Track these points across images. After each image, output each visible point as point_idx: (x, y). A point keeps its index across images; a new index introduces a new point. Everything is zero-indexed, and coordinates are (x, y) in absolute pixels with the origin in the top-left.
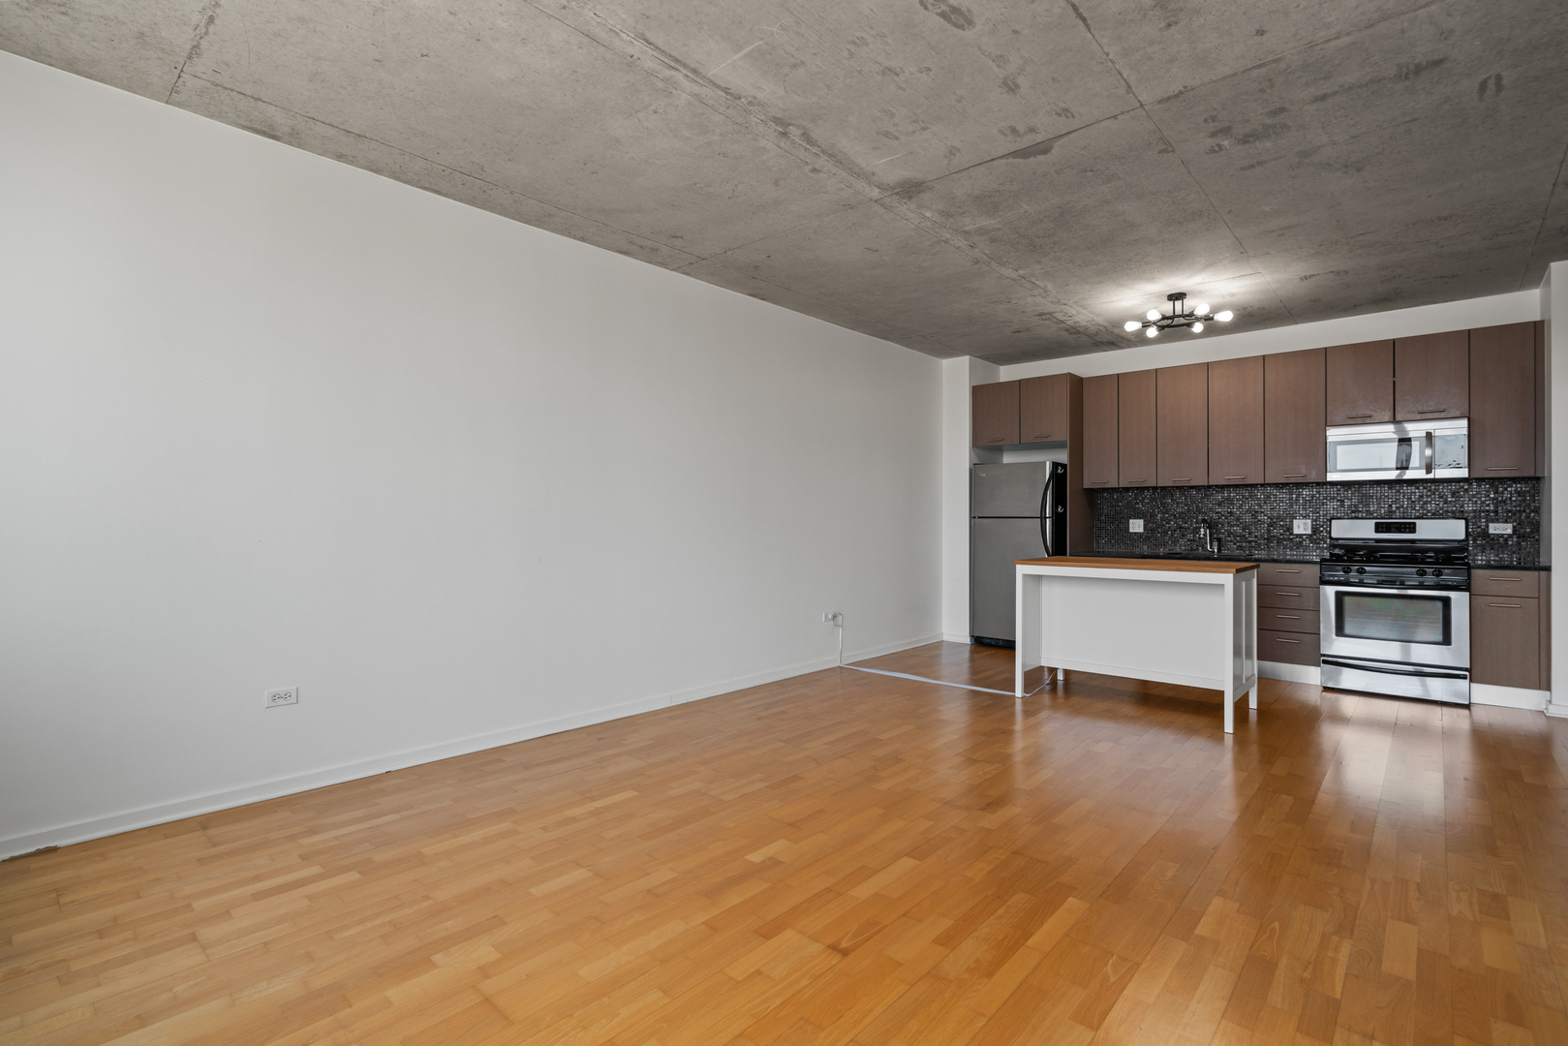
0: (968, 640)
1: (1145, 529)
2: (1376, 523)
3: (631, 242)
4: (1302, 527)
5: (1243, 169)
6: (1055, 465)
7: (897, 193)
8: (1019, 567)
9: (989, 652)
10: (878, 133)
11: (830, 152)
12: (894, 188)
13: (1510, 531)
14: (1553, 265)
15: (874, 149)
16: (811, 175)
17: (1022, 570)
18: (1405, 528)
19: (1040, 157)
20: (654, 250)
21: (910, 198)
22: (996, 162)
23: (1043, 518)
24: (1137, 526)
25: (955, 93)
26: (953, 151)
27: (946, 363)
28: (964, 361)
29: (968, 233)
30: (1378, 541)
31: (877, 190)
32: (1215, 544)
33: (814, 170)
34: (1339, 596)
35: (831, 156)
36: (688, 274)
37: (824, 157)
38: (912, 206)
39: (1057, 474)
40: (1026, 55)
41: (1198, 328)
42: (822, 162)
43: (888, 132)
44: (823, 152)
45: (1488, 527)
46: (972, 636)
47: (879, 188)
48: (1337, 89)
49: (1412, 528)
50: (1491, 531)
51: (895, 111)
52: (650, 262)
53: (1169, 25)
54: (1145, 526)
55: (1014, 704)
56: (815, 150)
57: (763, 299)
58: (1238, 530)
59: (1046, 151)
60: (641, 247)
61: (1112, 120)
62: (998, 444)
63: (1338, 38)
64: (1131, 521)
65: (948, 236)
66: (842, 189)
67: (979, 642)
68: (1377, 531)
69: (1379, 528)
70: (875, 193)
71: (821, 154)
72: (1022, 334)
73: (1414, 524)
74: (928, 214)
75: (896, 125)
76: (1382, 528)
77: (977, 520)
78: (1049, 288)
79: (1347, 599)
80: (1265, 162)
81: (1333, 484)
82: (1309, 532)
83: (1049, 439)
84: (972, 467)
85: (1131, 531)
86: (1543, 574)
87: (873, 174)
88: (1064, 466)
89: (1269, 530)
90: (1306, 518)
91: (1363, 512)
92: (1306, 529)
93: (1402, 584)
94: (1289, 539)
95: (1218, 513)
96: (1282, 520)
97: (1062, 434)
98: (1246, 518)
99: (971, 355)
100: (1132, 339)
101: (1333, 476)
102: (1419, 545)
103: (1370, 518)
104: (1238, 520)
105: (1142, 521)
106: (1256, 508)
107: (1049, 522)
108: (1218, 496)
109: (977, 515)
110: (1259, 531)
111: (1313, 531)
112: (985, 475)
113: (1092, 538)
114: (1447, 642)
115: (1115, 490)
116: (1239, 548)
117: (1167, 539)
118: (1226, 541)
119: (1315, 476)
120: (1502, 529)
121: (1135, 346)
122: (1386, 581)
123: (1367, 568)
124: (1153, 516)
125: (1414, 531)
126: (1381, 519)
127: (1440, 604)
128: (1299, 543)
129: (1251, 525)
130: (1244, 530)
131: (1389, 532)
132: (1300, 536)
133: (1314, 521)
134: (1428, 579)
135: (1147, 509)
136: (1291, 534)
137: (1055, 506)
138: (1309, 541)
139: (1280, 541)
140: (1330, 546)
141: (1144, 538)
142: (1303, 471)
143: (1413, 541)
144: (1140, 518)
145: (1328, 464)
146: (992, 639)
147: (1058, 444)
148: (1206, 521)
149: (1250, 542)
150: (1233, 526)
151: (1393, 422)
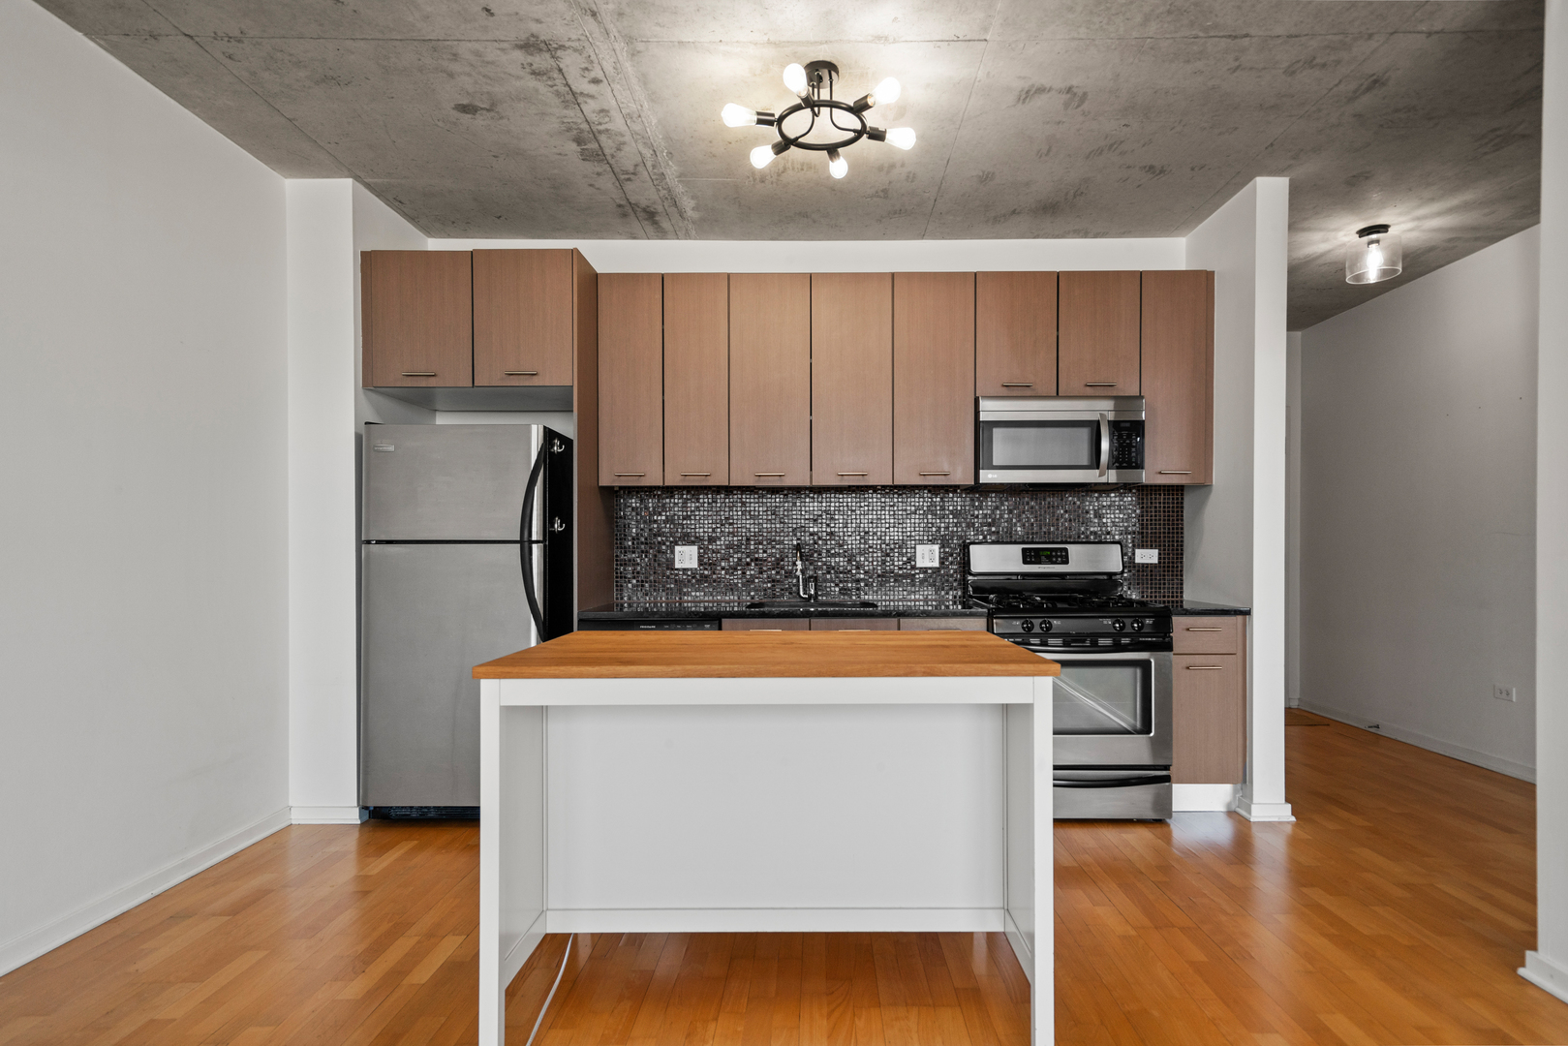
0: (353, 816)
1: (701, 562)
2: (1024, 550)
4: (927, 556)
6: (549, 435)
8: (488, 687)
13: (1155, 560)
14: (1259, 181)
17: (496, 694)
18: (1057, 557)
23: (525, 544)
24: (686, 557)
27: (295, 189)
28: (339, 191)
30: (1025, 575)
32: (812, 585)
39: (552, 454)
45: (1134, 554)
46: (364, 808)
49: (1062, 557)
50: (1138, 560)
54: (700, 558)
58: (842, 561)
62: (423, 383)
64: (678, 549)
67: (381, 818)
68: (1025, 562)
69: (1028, 557)
73: (1066, 550)
76: (1031, 557)
77: (375, 548)
81: (989, 490)
82: (936, 564)
83: (536, 382)
84: (363, 431)
85: (678, 565)
86: (1242, 618)
88: (566, 442)
89: (884, 562)
90: (932, 542)
91: (1010, 532)
92: (931, 560)
93: (1094, 644)
94: (910, 576)
95: (812, 534)
96: (902, 545)
97: (560, 371)
98: (853, 542)
99: (357, 178)
100: (690, 213)
101: (988, 476)
102: (1070, 583)
103: (1015, 543)
104: (841, 546)
105: (693, 550)
106: (865, 525)
107: (537, 551)
108: (813, 505)
109: (374, 537)
110: (871, 562)
111: (942, 563)
112: (392, 448)
113: (610, 576)
114: (1146, 729)
115: (650, 490)
116: (844, 591)
117: (736, 579)
118: (826, 581)
119: (962, 476)
120: (1148, 556)
121: (687, 236)
122: (1071, 641)
123: (1055, 622)
124: (712, 540)
125: (1066, 561)
126: (1023, 543)
127: (1139, 671)
128: (922, 582)
129: (860, 554)
130: (849, 561)
131: (1039, 562)
132: (924, 570)
133: (943, 546)
134: (1126, 635)
135: (703, 529)
136: (914, 568)
137: (548, 521)
138: (933, 577)
139: (898, 578)
140: (964, 584)
141: (697, 579)
142: (946, 468)
143: (1062, 576)
144: (693, 543)
145: (981, 457)
146: (411, 808)
147: (556, 401)
148: (798, 547)
149: (858, 581)
150: (834, 555)
151: (1057, 396)
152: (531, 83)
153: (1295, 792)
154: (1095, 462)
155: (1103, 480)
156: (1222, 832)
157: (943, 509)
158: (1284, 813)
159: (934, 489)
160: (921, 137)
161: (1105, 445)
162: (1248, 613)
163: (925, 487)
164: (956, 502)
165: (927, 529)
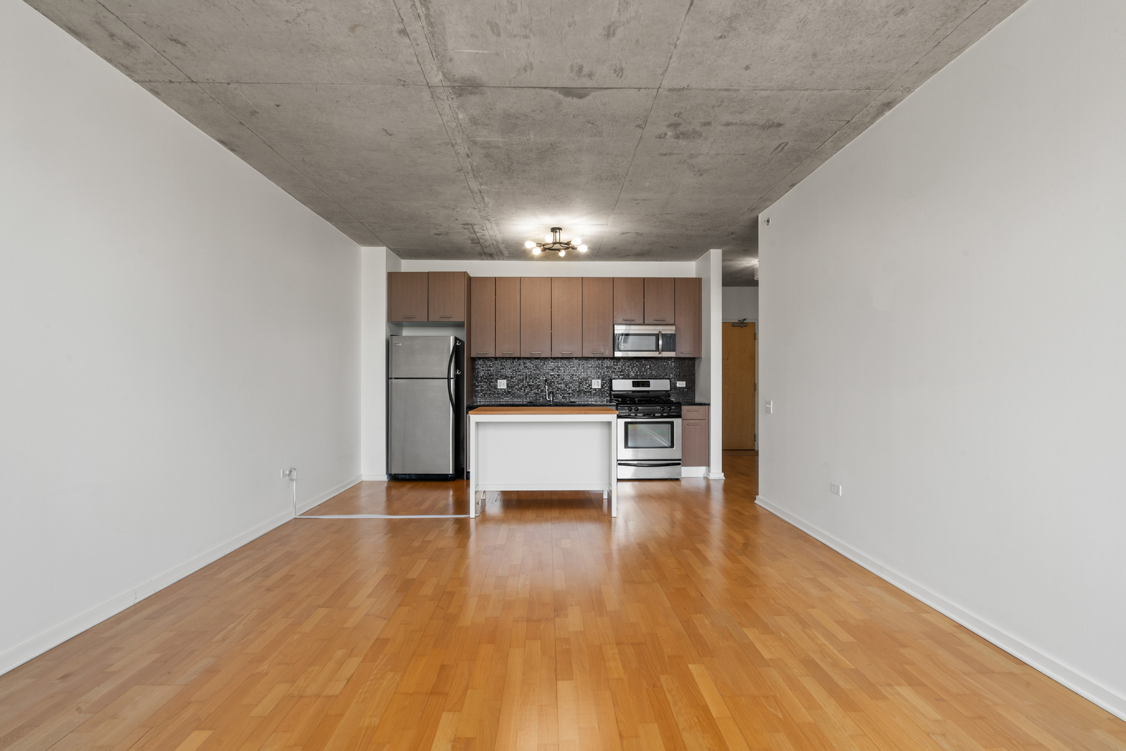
0: (385, 478)
1: (508, 386)
2: (633, 382)
3: (99, 23)
4: (596, 384)
5: (661, 155)
6: (456, 339)
7: (453, 87)
8: (471, 416)
9: (409, 485)
10: (488, 22)
11: (433, 20)
12: (455, 81)
13: (684, 386)
14: (711, 250)
15: (473, 36)
16: (395, 35)
17: (473, 418)
18: (646, 384)
19: (575, 99)
20: (129, 46)
21: (461, 95)
22: (546, 90)
23: (449, 379)
24: (502, 384)
25: (573, 17)
26: (528, 67)
27: (365, 250)
28: (381, 251)
29: (475, 143)
30: (633, 391)
31: (441, 77)
32: (551, 394)
33: (403, 32)
34: (626, 424)
35: (431, 24)
36: (156, 93)
37: (424, 22)
38: (455, 104)
39: (458, 347)
40: (641, 11)
41: (562, 254)
42: (417, 28)
43: (497, 25)
44: (427, 16)
45: (675, 383)
46: (388, 474)
47: (444, 75)
48: (738, 122)
49: (648, 384)
50: (678, 385)
51: (519, 9)
52: (110, 61)
53: (721, 37)
55: (469, 523)
56: (422, 11)
57: (232, 150)
58: (563, 386)
59: (581, 97)
60: (112, 35)
61: (637, 90)
62: (410, 320)
63: (766, 90)
64: (498, 381)
65: (459, 141)
66: (409, 63)
67: (396, 479)
68: (633, 386)
69: (635, 384)
70: (436, 78)
71: (423, 18)
72: (441, 236)
73: (649, 382)
74: (460, 116)
75: (508, 22)
77: (394, 380)
78: (490, 205)
79: (630, 426)
80: (673, 154)
81: (619, 359)
82: (600, 387)
83: (451, 320)
84: (388, 337)
85: (498, 387)
86: (707, 406)
87: (451, 60)
88: (462, 342)
89: (579, 386)
90: (598, 378)
91: (628, 375)
92: (598, 385)
93: (654, 416)
94: (590, 392)
95: (551, 375)
96: (586, 379)
97: (460, 316)
98: (567, 378)
99: (387, 247)
100: (506, 254)
101: (618, 354)
102: (651, 394)
103: (630, 379)
104: (563, 380)
105: (505, 381)
106: (572, 372)
107: (452, 382)
108: (552, 364)
109: (393, 376)
110: (575, 386)
111: (602, 387)
112: (401, 344)
113: (473, 393)
114: (672, 446)
115: (488, 359)
116: (564, 397)
117: (522, 393)
118: (557, 393)
119: (608, 354)
120: (681, 384)
121: (503, 259)
122: (647, 415)
123: (639, 408)
124: (512, 377)
125: (649, 386)
126: (634, 379)
127: (670, 426)
128: (594, 394)
129: (570, 383)
130: (566, 386)
131: (638, 386)
132: (595, 389)
133: (602, 380)
134: (665, 413)
135: (509, 372)
136: (591, 388)
137: (455, 370)
138: (600, 392)
139: (585, 393)
140: (610, 395)
141: (507, 393)
142: (602, 350)
143: (648, 392)
144: (504, 379)
145: (615, 347)
146: (406, 474)
147: (458, 325)
148: (546, 381)
149: (569, 394)
150: (561, 383)
151: (644, 324)
152: (462, 230)
153: (725, 469)
154: (657, 349)
155: (660, 356)
156: (703, 484)
157: (602, 366)
158: (721, 476)
159: (599, 358)
160: (589, 248)
161: (660, 342)
162: (709, 405)
163: (594, 358)
164: (607, 363)
165: (596, 373)
